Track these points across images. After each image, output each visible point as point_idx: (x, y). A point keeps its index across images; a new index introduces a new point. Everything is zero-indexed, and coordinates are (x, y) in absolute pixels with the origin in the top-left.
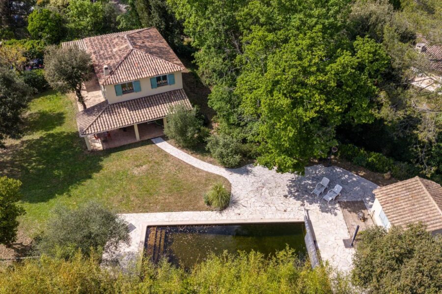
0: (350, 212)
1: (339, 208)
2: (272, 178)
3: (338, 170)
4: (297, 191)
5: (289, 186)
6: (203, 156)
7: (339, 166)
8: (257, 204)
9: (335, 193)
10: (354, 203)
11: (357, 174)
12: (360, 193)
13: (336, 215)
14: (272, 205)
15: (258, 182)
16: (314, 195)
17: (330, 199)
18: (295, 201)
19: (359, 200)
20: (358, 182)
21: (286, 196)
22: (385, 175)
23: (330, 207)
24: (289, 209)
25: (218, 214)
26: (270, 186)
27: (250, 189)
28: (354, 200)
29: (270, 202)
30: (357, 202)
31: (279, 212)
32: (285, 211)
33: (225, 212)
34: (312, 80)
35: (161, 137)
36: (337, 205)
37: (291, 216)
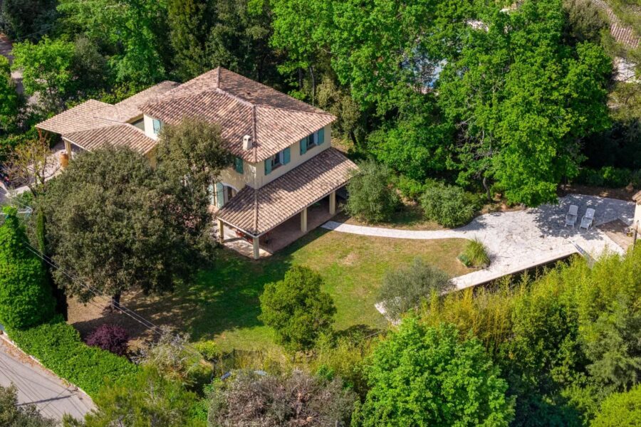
0: (615, 232)
1: (602, 233)
2: (514, 224)
3: (577, 197)
4: (550, 228)
5: (540, 227)
6: (411, 225)
7: (577, 193)
8: (518, 252)
9: (588, 218)
10: (611, 223)
11: (600, 196)
12: (613, 213)
13: (602, 239)
14: (534, 248)
15: (502, 232)
16: (569, 226)
17: (588, 225)
18: (554, 238)
19: (615, 219)
20: (605, 203)
21: (542, 237)
22: (627, 188)
23: (592, 234)
24: (553, 247)
25: (486, 271)
26: (518, 232)
27: (499, 241)
28: (610, 220)
29: (529, 246)
30: (614, 221)
31: (545, 252)
32: (551, 249)
33: (492, 268)
34: (555, 95)
35: (331, 220)
36: (599, 231)
37: (560, 251)
